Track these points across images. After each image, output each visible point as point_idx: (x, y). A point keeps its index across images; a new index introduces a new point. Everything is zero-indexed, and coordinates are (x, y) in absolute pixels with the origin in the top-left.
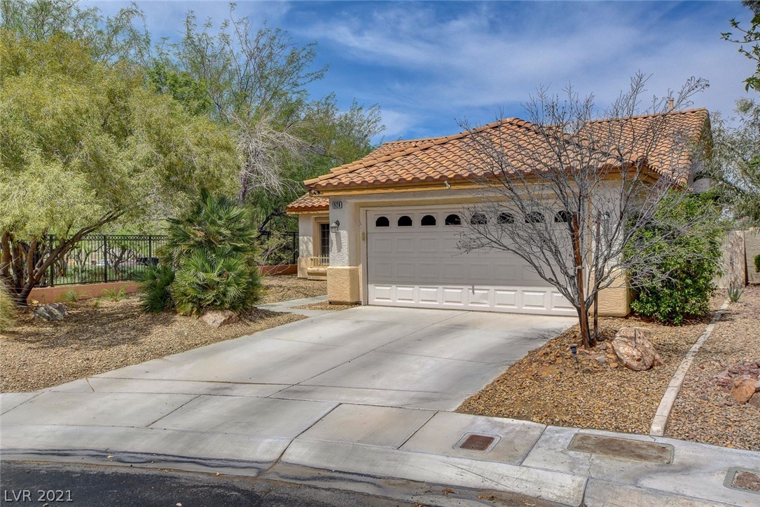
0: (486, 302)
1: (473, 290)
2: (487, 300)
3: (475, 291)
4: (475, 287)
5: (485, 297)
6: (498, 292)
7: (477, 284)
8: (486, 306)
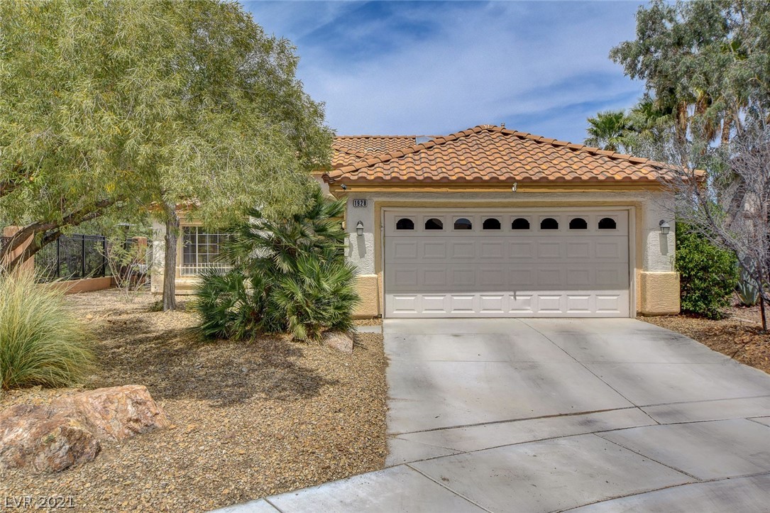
0: (529, 308)
1: (515, 296)
2: (529, 306)
3: (517, 298)
4: (518, 293)
5: (528, 303)
6: (542, 298)
7: (519, 290)
8: (529, 312)
